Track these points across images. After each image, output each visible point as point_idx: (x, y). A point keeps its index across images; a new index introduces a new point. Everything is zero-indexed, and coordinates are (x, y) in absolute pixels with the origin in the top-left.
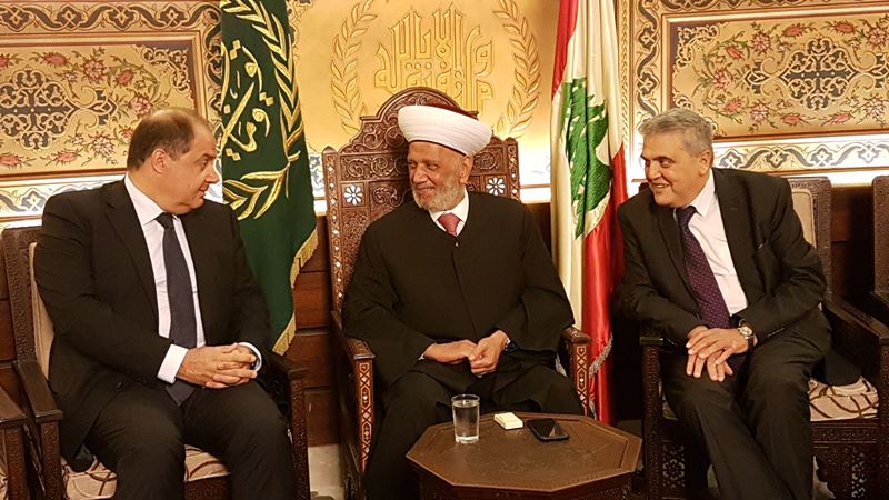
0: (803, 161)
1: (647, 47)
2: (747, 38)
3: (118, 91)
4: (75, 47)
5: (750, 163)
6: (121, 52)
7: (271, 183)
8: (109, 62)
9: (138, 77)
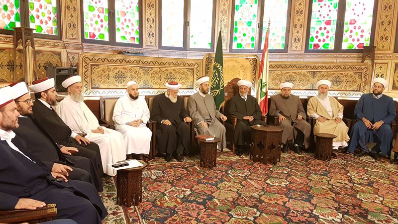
2: (280, 73)
4: (177, 68)
8: (182, 71)
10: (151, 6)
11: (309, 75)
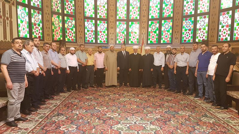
10: (112, 28)
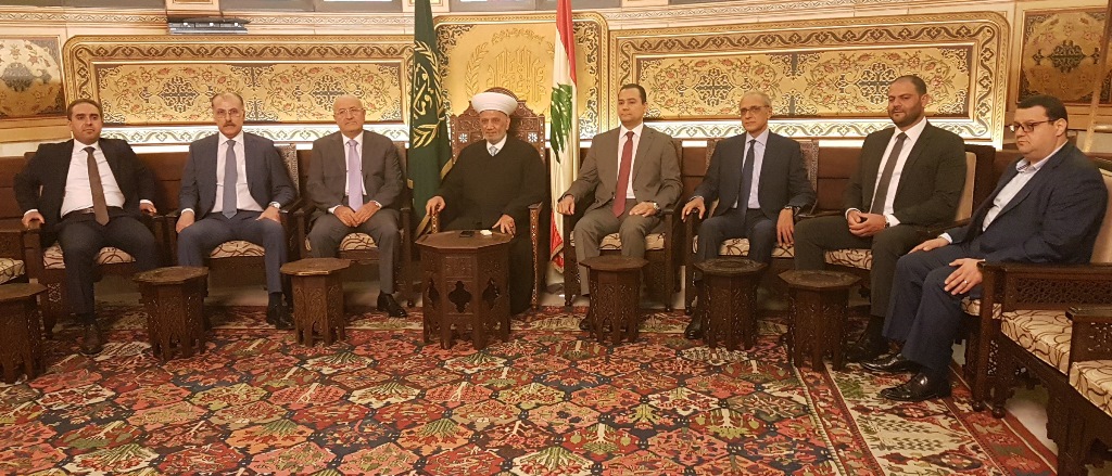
0: (706, 134)
1: (625, 70)
2: (676, 67)
3: (366, 85)
4: (347, 64)
5: (678, 133)
6: (369, 68)
7: (432, 130)
8: (363, 72)
9: (375, 79)
11: (779, 67)
